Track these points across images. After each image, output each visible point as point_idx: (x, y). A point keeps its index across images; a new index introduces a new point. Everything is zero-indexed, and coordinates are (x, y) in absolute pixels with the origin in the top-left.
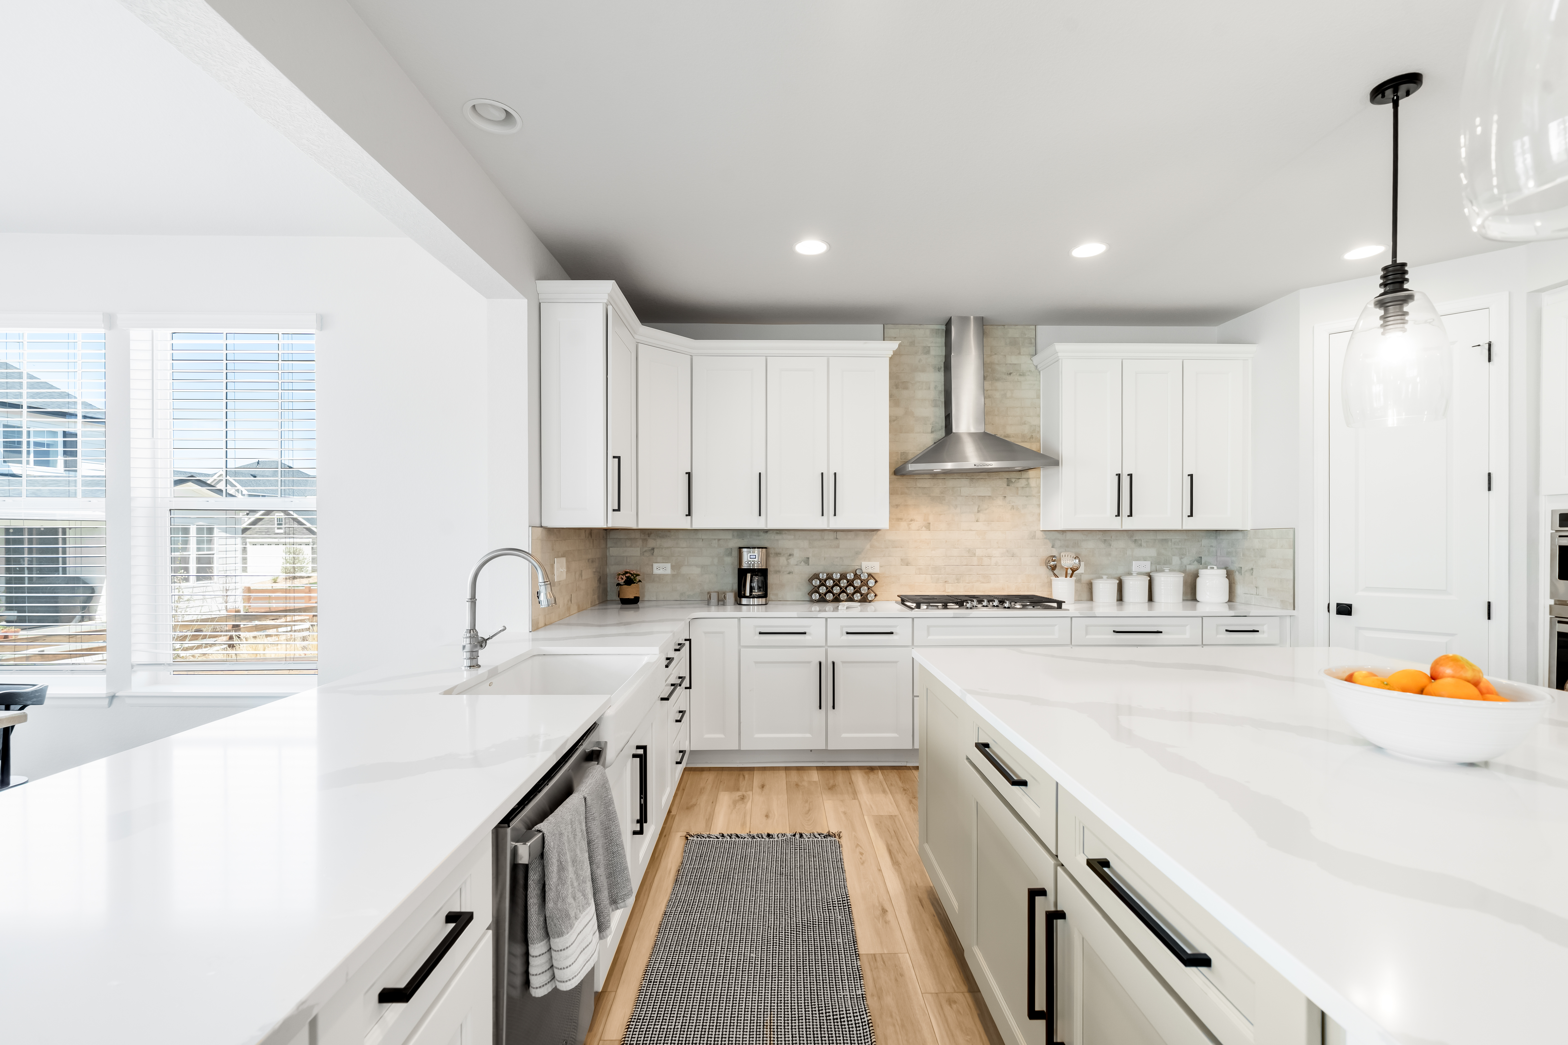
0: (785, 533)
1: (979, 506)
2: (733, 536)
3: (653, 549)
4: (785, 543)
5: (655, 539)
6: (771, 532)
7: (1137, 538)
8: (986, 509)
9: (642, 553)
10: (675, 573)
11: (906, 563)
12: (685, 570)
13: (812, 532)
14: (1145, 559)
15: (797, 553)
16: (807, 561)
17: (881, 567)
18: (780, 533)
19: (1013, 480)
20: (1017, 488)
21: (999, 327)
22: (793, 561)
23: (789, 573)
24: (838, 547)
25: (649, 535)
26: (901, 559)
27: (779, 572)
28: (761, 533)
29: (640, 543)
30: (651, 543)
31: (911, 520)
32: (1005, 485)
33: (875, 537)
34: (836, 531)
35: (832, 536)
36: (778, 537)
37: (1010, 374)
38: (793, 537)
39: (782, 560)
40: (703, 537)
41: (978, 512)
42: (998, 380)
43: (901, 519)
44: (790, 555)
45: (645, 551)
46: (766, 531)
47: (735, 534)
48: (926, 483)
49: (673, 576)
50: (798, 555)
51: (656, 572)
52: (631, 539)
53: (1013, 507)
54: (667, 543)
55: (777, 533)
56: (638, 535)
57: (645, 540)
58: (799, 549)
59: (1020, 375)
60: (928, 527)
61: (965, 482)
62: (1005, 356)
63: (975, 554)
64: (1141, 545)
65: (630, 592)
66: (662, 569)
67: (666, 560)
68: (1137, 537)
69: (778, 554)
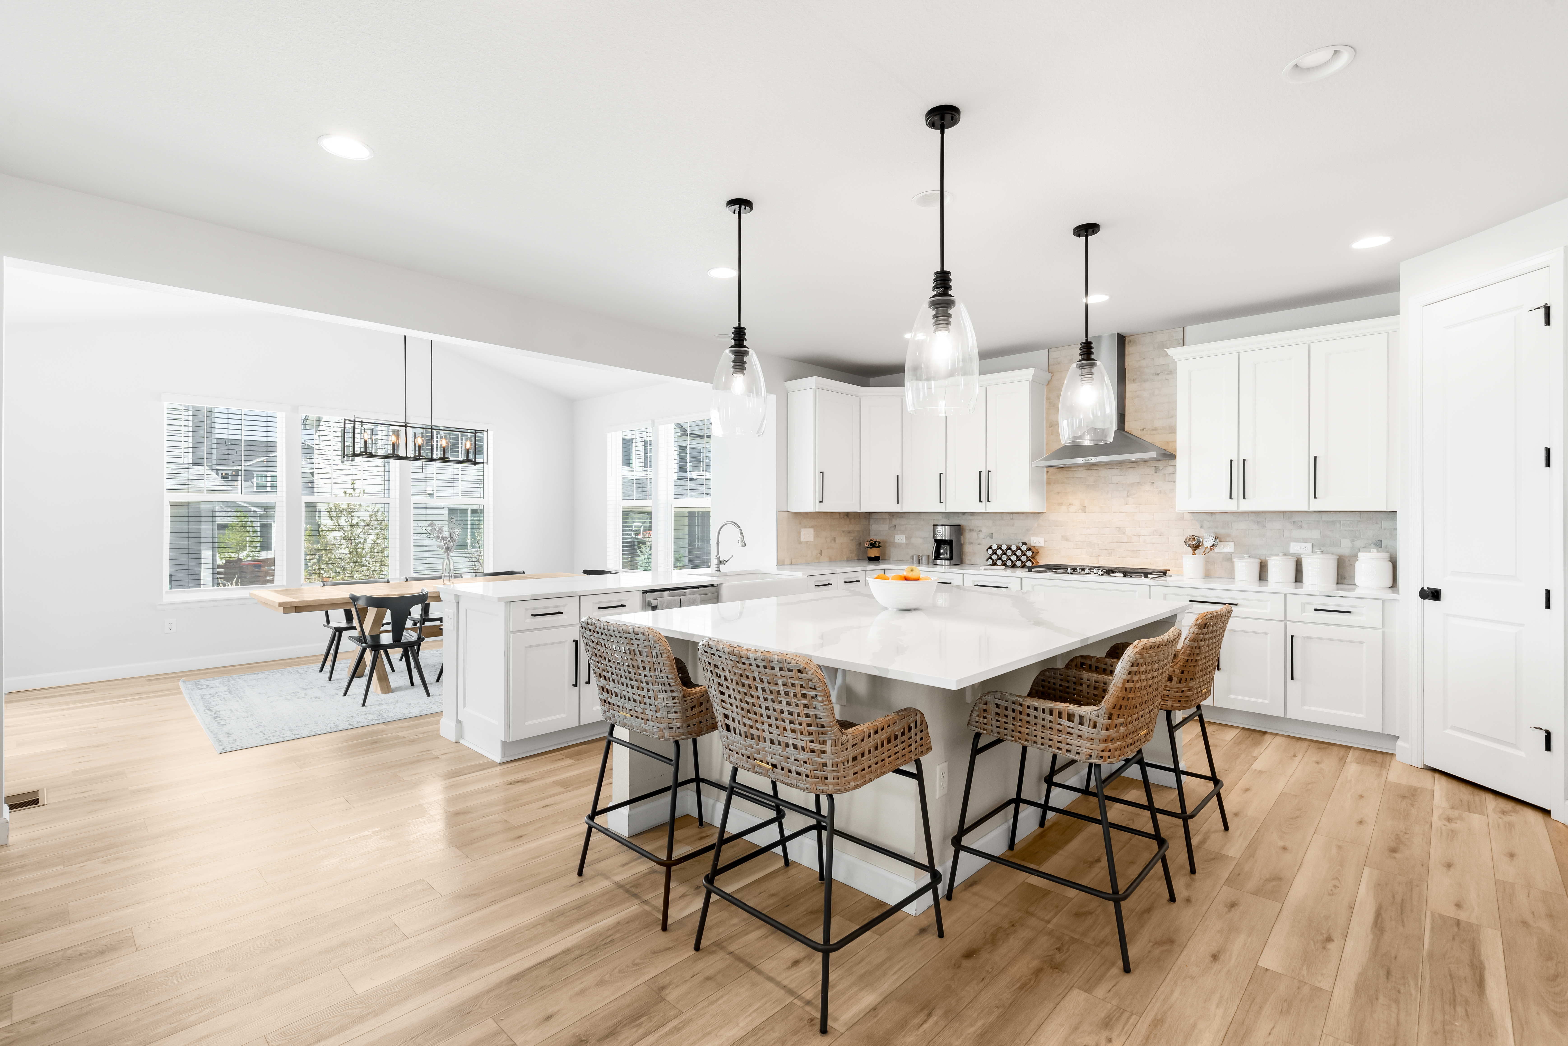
0: (977, 515)
1: (1128, 492)
2: (942, 517)
3: (895, 526)
4: (976, 522)
5: (896, 519)
6: (966, 514)
7: (1296, 520)
8: (1135, 494)
9: (890, 528)
10: (908, 542)
11: (1065, 539)
12: (913, 540)
13: (995, 514)
14: (1305, 541)
15: (984, 530)
16: (991, 536)
17: (1045, 541)
18: (973, 515)
19: (1161, 468)
20: (1165, 474)
21: (1148, 335)
22: (981, 535)
23: (979, 544)
24: (1013, 525)
25: (893, 516)
26: (1062, 536)
27: (972, 543)
28: (960, 515)
29: (888, 521)
30: (895, 522)
31: (1070, 504)
32: (1153, 472)
33: (1041, 518)
34: (1012, 513)
35: (1009, 517)
36: (972, 518)
37: (1158, 374)
38: (981, 518)
39: (974, 535)
40: (924, 518)
41: (1128, 496)
42: (1146, 381)
43: (1062, 504)
44: (980, 531)
45: (891, 527)
46: (964, 513)
47: (944, 515)
48: (1082, 474)
49: (907, 544)
50: (985, 531)
51: (897, 541)
52: (883, 519)
53: (1160, 492)
54: (903, 521)
55: (971, 515)
56: (887, 516)
57: (891, 520)
58: (985, 526)
59: (1168, 374)
60: (1084, 509)
61: (1116, 471)
62: (1153, 359)
63: (1125, 533)
64: (1301, 527)
65: (873, 553)
66: (900, 539)
67: (903, 533)
68: (1297, 518)
69: (971, 530)
